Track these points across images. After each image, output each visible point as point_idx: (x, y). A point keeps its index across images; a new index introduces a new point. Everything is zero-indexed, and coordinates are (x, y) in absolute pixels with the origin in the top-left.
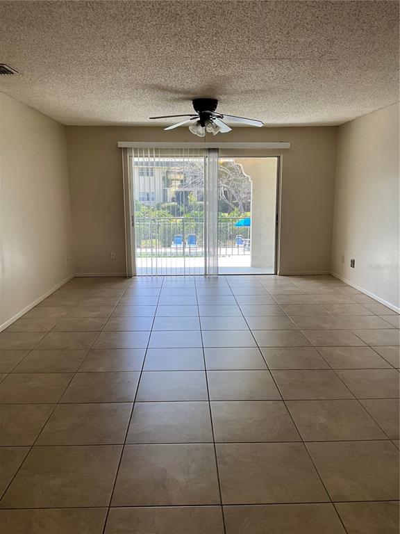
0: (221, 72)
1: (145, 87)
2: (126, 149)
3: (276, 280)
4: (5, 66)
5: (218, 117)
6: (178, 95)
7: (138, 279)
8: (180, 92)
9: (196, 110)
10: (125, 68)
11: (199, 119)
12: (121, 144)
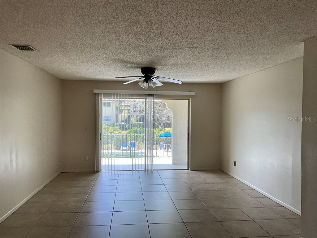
0: (160, 54)
1: (114, 60)
2: (98, 94)
3: (188, 173)
4: (29, 46)
5: (155, 78)
6: (133, 65)
7: (103, 173)
8: (135, 64)
9: (143, 74)
10: (103, 50)
11: (144, 79)
12: (96, 91)
